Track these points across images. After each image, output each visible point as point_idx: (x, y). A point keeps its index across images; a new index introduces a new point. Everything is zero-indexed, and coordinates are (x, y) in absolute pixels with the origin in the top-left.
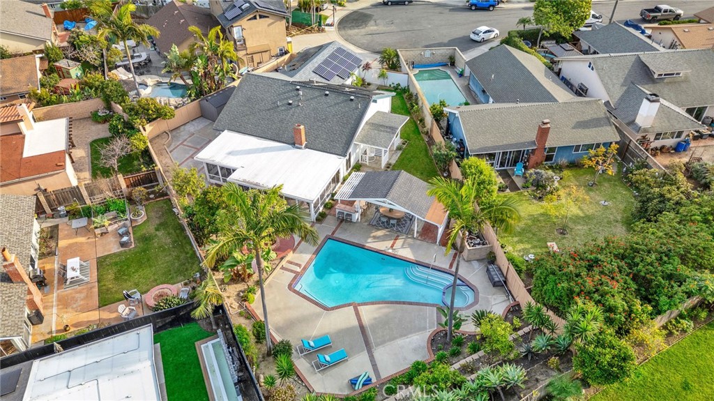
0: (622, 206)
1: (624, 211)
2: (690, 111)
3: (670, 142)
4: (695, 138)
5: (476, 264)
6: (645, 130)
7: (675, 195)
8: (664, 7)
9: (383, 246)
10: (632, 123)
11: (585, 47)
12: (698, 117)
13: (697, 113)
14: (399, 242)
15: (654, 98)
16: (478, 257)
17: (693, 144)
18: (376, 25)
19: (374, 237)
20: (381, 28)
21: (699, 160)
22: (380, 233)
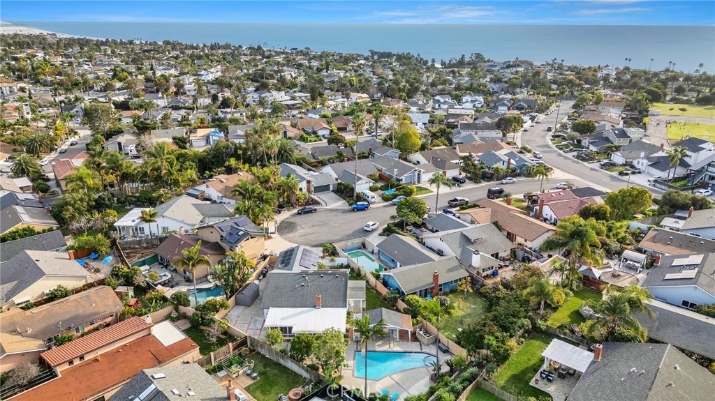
0: (481, 306)
1: (483, 308)
2: (492, 255)
3: (489, 272)
4: (499, 268)
5: (431, 345)
6: (478, 268)
7: (501, 295)
8: (459, 198)
9: (386, 348)
10: (471, 266)
11: (430, 228)
12: (497, 257)
13: (496, 256)
14: (392, 345)
15: (477, 252)
16: (431, 342)
17: (499, 271)
18: (303, 229)
19: (378, 346)
20: (308, 231)
21: (505, 278)
22: (380, 343)
